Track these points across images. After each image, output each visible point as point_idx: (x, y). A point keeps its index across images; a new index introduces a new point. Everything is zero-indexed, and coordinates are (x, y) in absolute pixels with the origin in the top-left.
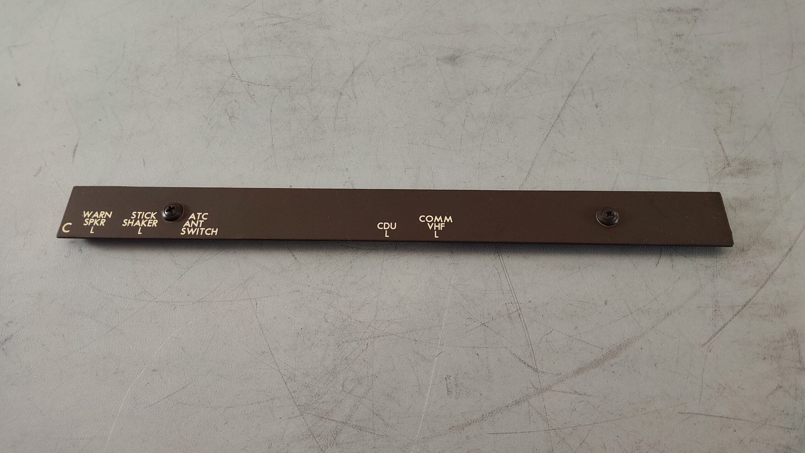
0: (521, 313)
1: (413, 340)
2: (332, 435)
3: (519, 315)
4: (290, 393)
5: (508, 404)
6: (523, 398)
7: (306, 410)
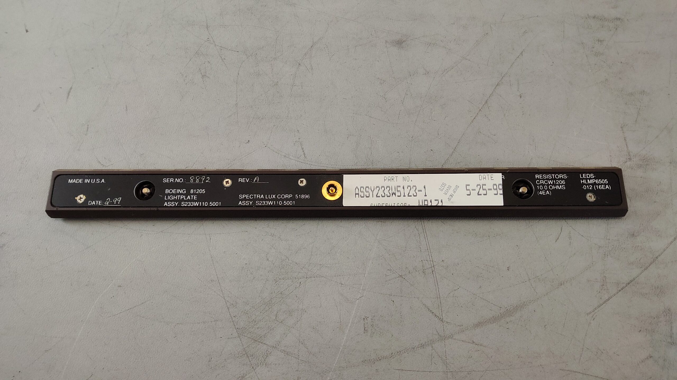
0: (434, 270)
1: (339, 284)
2: (263, 356)
3: (433, 271)
4: (231, 317)
5: (414, 346)
6: (428, 342)
7: (243, 333)
